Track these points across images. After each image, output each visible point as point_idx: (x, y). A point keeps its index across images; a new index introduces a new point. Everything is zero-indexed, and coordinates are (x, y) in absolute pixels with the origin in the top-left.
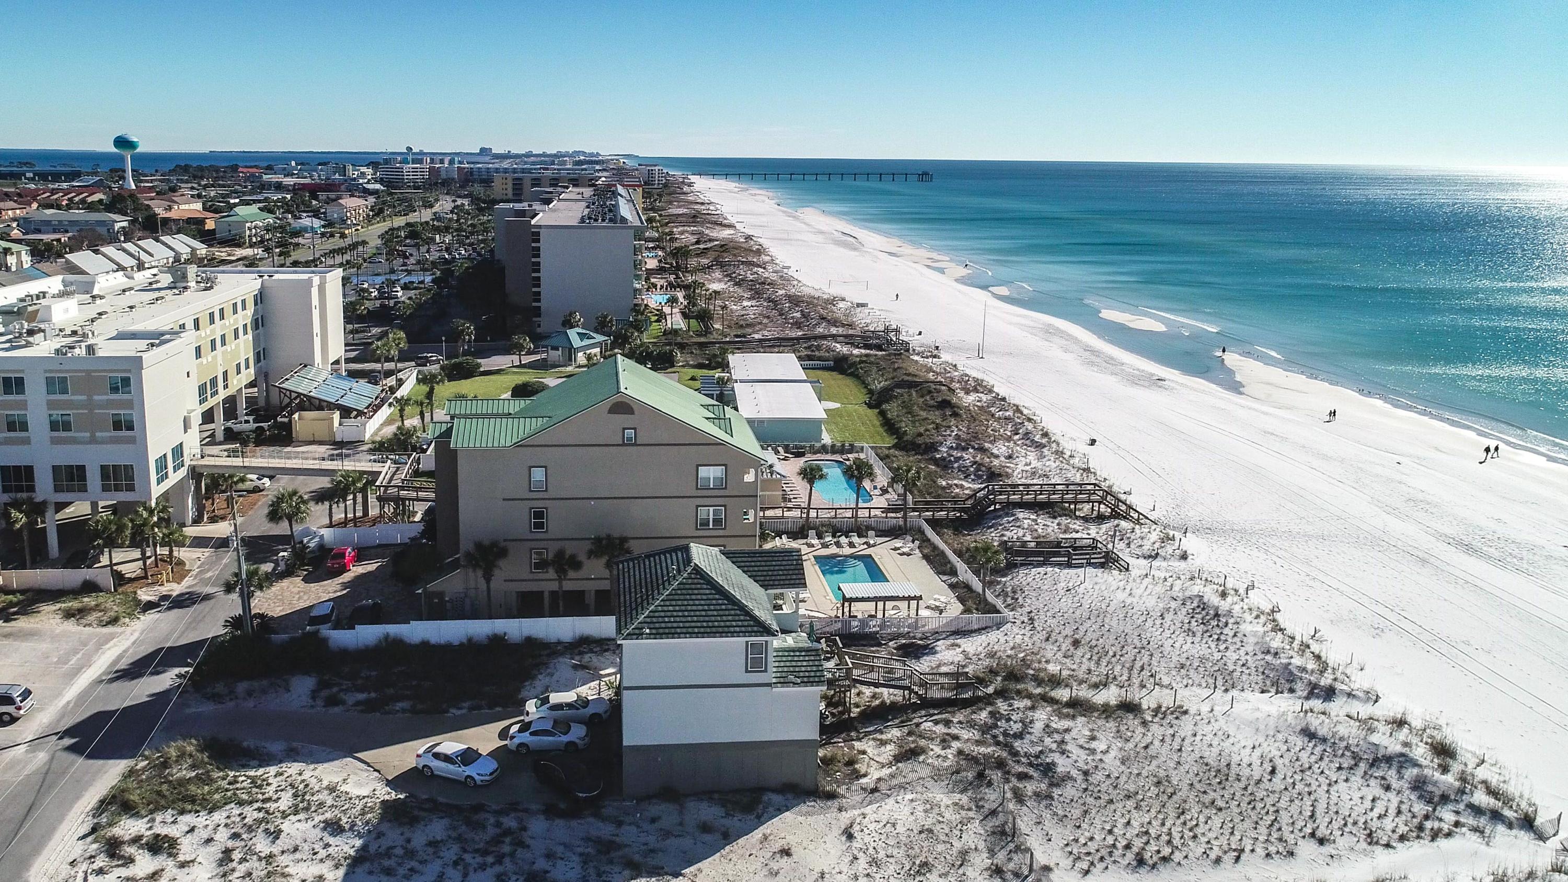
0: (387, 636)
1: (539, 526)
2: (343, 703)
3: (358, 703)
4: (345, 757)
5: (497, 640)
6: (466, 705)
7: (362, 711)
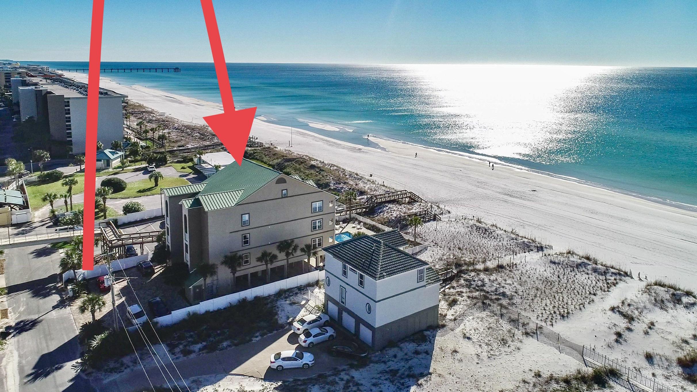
0: (189, 314)
1: (246, 242)
2: (194, 352)
3: (200, 350)
4: (226, 376)
5: (243, 302)
6: (258, 334)
7: (208, 353)
